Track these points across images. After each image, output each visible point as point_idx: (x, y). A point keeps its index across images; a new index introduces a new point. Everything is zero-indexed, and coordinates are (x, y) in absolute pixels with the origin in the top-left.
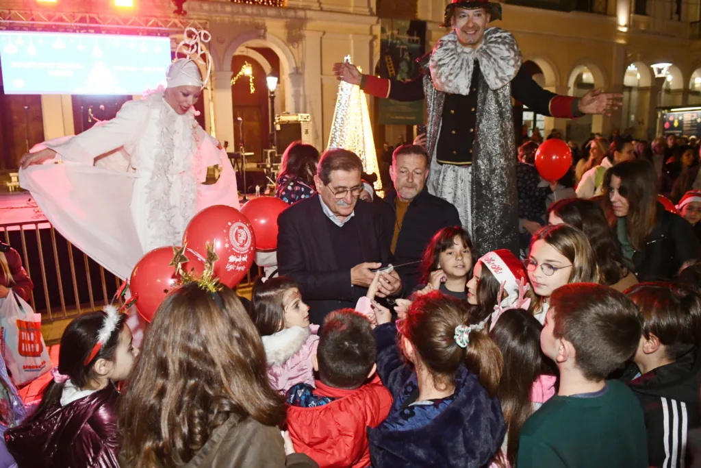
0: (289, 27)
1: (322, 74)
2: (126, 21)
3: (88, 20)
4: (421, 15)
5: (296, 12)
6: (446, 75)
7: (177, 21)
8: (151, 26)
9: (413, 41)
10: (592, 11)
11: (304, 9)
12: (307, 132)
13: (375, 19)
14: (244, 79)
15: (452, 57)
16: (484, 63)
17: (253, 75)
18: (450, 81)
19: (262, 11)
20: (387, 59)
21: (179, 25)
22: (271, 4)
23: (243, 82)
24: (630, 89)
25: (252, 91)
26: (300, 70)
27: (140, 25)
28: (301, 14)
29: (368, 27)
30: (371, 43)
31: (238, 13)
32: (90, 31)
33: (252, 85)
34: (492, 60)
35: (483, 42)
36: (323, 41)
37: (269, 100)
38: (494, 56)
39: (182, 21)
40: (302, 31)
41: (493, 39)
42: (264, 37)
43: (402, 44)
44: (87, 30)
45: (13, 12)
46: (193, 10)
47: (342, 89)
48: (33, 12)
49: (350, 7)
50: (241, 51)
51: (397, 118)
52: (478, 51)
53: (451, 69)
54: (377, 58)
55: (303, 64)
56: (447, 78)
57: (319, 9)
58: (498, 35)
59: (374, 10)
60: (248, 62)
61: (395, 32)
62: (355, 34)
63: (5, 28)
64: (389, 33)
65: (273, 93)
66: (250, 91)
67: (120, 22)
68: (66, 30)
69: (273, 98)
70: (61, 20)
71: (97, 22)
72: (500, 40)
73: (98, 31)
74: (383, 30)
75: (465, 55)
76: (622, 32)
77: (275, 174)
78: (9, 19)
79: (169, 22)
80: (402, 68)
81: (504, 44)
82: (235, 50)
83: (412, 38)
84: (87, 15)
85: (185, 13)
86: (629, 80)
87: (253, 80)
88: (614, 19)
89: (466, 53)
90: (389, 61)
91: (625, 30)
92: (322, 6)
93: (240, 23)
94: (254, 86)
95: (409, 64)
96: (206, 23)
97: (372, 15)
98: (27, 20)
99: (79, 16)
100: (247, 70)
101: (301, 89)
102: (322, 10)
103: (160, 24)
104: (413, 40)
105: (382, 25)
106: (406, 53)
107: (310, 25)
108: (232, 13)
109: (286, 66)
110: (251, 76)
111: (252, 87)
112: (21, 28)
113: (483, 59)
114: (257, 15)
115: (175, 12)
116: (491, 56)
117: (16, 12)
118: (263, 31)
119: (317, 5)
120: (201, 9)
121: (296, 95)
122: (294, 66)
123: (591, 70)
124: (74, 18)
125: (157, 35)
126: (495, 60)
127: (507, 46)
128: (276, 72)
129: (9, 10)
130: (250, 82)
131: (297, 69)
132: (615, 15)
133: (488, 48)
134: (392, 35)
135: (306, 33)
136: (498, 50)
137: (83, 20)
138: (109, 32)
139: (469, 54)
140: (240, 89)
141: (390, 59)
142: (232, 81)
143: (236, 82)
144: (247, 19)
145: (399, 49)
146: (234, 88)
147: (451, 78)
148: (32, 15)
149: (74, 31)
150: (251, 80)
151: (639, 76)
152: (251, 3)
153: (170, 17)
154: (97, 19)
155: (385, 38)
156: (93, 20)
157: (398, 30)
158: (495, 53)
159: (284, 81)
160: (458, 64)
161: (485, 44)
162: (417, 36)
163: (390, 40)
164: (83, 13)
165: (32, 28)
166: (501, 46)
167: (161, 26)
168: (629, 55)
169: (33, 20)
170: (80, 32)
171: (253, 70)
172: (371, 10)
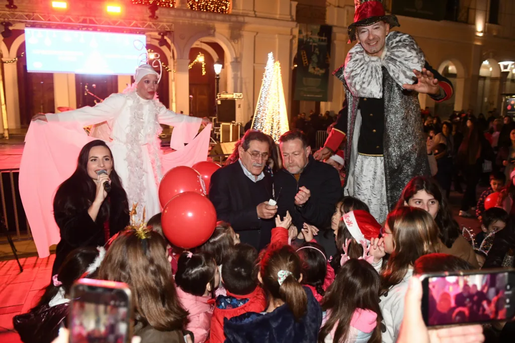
0: (232, 28)
1: (254, 62)
2: (115, 22)
3: (88, 21)
4: (328, 21)
5: (237, 18)
6: (360, 83)
7: (151, 23)
8: (133, 26)
9: (322, 41)
10: (456, 21)
11: (244, 15)
12: (239, 106)
13: (295, 24)
14: (198, 65)
15: (362, 67)
16: (391, 67)
17: (205, 62)
18: (364, 88)
19: (212, 16)
20: (302, 53)
21: (153, 26)
22: (219, 11)
23: (198, 66)
24: (484, 78)
25: (204, 73)
26: (239, 60)
27: (125, 26)
28: (241, 19)
29: (289, 30)
30: (291, 41)
31: (195, 18)
32: (89, 29)
33: (204, 69)
34: (398, 63)
35: (386, 49)
36: (256, 39)
37: (216, 81)
38: (399, 60)
39: (154, 23)
40: (241, 31)
41: (394, 45)
42: (213, 35)
43: (314, 42)
44: (87, 28)
45: (35, 14)
46: (163, 14)
47: (266, 76)
48: (50, 15)
49: (276, 14)
50: (196, 44)
51: (308, 95)
52: (384, 59)
53: (364, 78)
54: (295, 52)
55: (241, 55)
56: (361, 86)
57: (254, 15)
58: (398, 39)
59: (294, 17)
60: (202, 53)
61: (309, 33)
62: (280, 34)
63: (29, 26)
64: (304, 34)
65: (218, 75)
66: (202, 73)
67: (111, 23)
68: (72, 28)
69: (218, 79)
70: (70, 21)
71: (94, 23)
72: (400, 44)
73: (95, 29)
74: (300, 32)
75: (373, 63)
76: (479, 36)
77: (217, 135)
78: (33, 19)
79: (146, 24)
80: (313, 59)
81: (405, 46)
82: (192, 44)
83: (321, 38)
84: (88, 18)
85: (157, 17)
86: (483, 72)
87: (205, 65)
88: (473, 26)
89: (374, 61)
90: (304, 54)
91: (481, 35)
92: (256, 13)
93: (196, 25)
94: (205, 70)
95: (318, 57)
96: (172, 25)
97: (293, 21)
98: (45, 20)
99: (82, 18)
100: (200, 59)
101: (239, 73)
102: (256, 17)
103: (139, 25)
104: (322, 39)
105: (299, 28)
106: (317, 49)
107: (247, 27)
108: (191, 17)
109: (229, 56)
110: (203, 63)
111: (203, 70)
112: (41, 26)
113: (390, 65)
114: (209, 19)
115: (150, 17)
116: (396, 60)
117: (38, 15)
118: (213, 31)
119: (253, 13)
120: (169, 15)
121: (235, 78)
122: (234, 56)
123: (455, 64)
124: (78, 19)
125: (136, 33)
126: (400, 62)
127: (408, 48)
128: (221, 60)
129: (33, 13)
130: (202, 67)
131: (236, 59)
132: (474, 23)
133: (392, 53)
134: (307, 35)
135: (244, 33)
136: (400, 52)
137: (84, 21)
138: (103, 30)
139: (377, 63)
140: (195, 72)
141: (305, 53)
142: (190, 66)
143: (192, 66)
144: (202, 22)
145: (311, 46)
146: (191, 71)
147: (364, 86)
148: (49, 16)
149: (78, 29)
150: (203, 66)
151: (491, 69)
152: (205, 10)
153: (146, 20)
154: (95, 21)
155: (301, 37)
156: (92, 22)
157: (311, 32)
158: (399, 57)
159: (227, 67)
160: (369, 73)
161: (388, 51)
162: (325, 36)
163: (305, 39)
164: (85, 16)
165: (49, 26)
166: (403, 49)
167: (140, 27)
168: (484, 54)
169: (49, 20)
170: (82, 30)
171: (205, 59)
172: (292, 17)
